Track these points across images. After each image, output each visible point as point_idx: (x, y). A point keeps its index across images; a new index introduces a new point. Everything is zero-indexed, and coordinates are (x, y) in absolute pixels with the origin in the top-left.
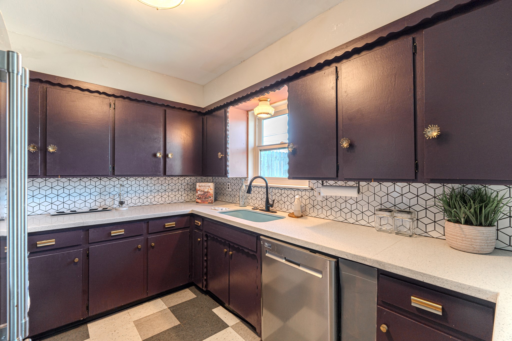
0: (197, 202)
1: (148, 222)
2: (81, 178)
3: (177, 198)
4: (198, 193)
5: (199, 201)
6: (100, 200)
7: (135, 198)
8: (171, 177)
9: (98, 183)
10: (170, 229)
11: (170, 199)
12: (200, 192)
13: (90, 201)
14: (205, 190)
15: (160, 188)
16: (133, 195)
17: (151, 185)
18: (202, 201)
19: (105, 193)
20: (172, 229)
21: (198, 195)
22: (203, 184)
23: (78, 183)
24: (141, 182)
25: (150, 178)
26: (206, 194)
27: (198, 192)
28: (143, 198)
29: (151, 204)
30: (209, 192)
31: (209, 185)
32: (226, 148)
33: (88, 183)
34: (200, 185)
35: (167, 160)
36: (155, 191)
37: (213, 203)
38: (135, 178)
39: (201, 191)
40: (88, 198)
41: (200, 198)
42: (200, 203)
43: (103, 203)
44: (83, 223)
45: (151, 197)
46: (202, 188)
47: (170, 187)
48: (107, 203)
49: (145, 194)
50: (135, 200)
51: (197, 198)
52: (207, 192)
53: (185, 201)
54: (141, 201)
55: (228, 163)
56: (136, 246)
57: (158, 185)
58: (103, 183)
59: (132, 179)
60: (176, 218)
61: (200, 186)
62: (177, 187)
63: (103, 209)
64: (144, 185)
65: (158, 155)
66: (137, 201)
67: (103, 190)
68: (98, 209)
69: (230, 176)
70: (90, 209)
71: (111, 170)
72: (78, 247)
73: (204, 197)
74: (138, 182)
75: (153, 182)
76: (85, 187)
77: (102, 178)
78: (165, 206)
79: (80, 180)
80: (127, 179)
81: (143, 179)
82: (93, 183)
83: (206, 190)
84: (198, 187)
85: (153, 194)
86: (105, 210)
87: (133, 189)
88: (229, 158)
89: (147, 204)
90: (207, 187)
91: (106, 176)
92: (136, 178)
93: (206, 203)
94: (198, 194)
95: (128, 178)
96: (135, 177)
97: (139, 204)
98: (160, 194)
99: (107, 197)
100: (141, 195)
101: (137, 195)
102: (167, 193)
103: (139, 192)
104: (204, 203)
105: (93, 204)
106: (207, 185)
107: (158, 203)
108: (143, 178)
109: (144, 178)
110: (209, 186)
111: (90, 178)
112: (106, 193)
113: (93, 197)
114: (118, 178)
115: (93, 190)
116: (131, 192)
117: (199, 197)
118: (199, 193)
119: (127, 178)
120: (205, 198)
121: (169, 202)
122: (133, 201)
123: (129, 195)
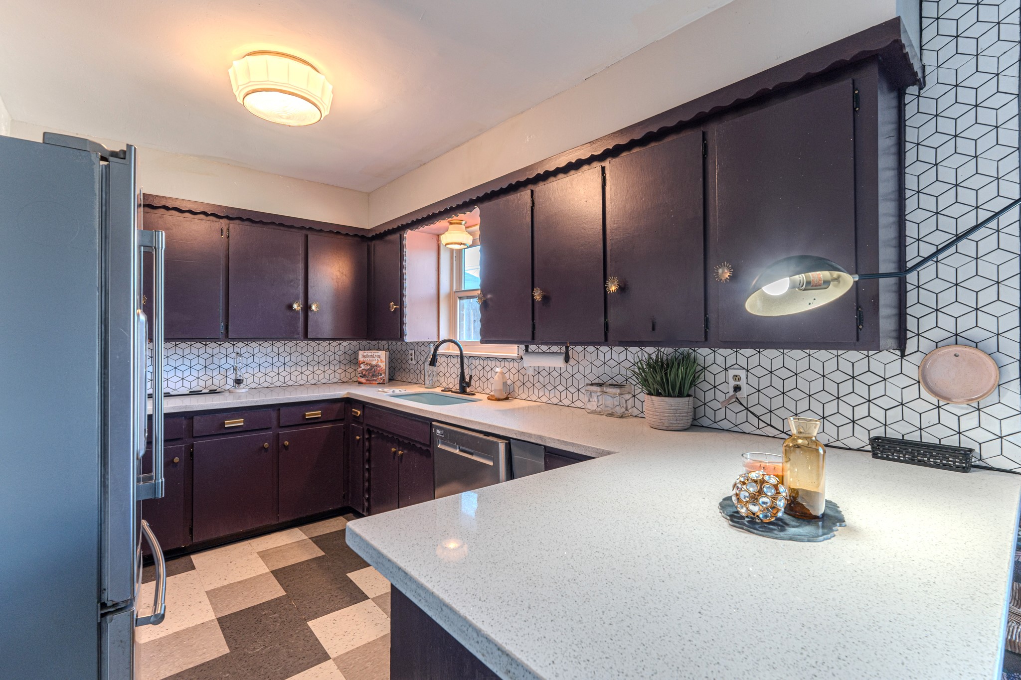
0: (360, 383)
1: (279, 410)
2: (177, 343)
3: (327, 376)
4: (361, 367)
5: (363, 380)
6: (205, 378)
7: (260, 375)
8: (318, 342)
9: (202, 351)
10: (313, 421)
11: (316, 377)
12: (364, 365)
13: (191, 378)
14: (372, 363)
15: (299, 359)
16: (257, 370)
17: (284, 354)
18: (367, 380)
19: (213, 366)
20: (316, 421)
21: (361, 370)
22: (370, 353)
24: (269, 350)
25: (283, 342)
26: (373, 370)
27: (362, 365)
28: (272, 374)
29: (284, 385)
30: (379, 366)
31: (379, 354)
32: (402, 295)
33: (187, 351)
34: (365, 354)
35: (310, 314)
36: (290, 364)
37: (384, 384)
38: (258, 342)
39: (367, 364)
40: (187, 373)
41: (365, 375)
42: (365, 384)
43: (209, 383)
44: (186, 407)
45: (284, 374)
46: (367, 360)
47: (316, 358)
48: (216, 382)
49: (275, 369)
50: (260, 378)
51: (360, 376)
52: (376, 366)
53: (340, 381)
54: (269, 379)
55: (406, 320)
56: (261, 445)
57: (297, 354)
58: (209, 350)
59: (254, 344)
60: (323, 405)
61: (364, 356)
62: (327, 358)
63: (210, 391)
64: (272, 354)
65: (295, 306)
66: (263, 380)
67: (209, 361)
68: (201, 391)
69: (407, 339)
70: (191, 390)
71: (223, 330)
72: (179, 442)
73: (371, 374)
74: (263, 350)
75: (287, 349)
76: (183, 357)
77: (208, 343)
78: (307, 388)
79: (176, 345)
80: (247, 345)
81: (272, 344)
82: (195, 351)
83: (374, 363)
84: (361, 358)
85: (287, 369)
86: (213, 392)
87: (257, 360)
88: (407, 311)
89: (278, 384)
90: (376, 358)
91: (214, 340)
92: (261, 342)
93: (375, 384)
94: (361, 369)
95: (249, 342)
96: (260, 341)
97: (266, 385)
98: (299, 369)
99: (216, 372)
100: (269, 370)
101: (263, 370)
102: (310, 368)
103: (266, 365)
104: (370, 383)
105: (194, 384)
106: (376, 354)
107: (296, 384)
108: (271, 342)
109: (274, 342)
110: (379, 357)
111: (189, 343)
112: (215, 366)
113: (195, 373)
114: (232, 343)
115: (194, 362)
116: (253, 365)
117: (362, 374)
118: (363, 367)
119: (246, 342)
120: (373, 376)
121: (313, 382)
122: (256, 380)
123: (250, 370)
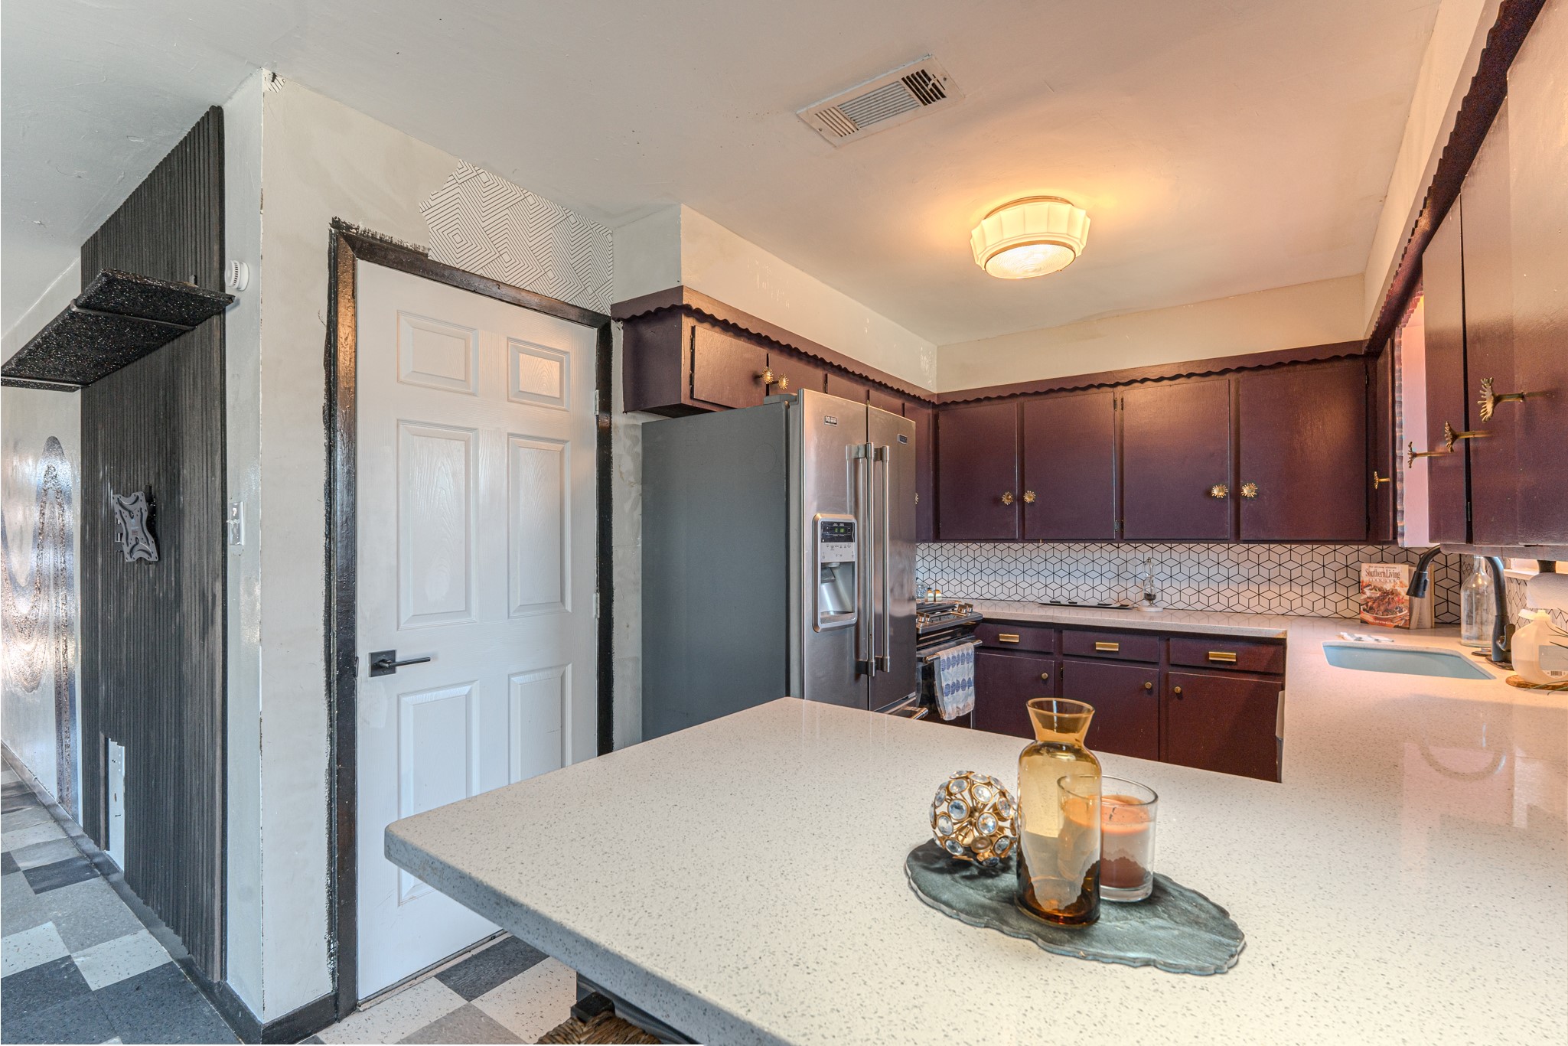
0: (1364, 622)
3: (1307, 604)
4: (1364, 593)
5: (1368, 617)
6: (1118, 589)
7: (1190, 591)
8: (1288, 546)
9: (1114, 555)
10: (1222, 667)
11: (1286, 604)
12: (1371, 590)
13: (1102, 588)
14: (1384, 587)
15: (1254, 572)
16: (1184, 585)
17: (1228, 564)
18: (1376, 618)
19: (1126, 575)
20: (1228, 667)
21: (1365, 599)
22: (1380, 568)
23: (1081, 555)
24: (1203, 556)
25: (1226, 545)
26: (1387, 600)
27: (1366, 590)
28: (1208, 592)
29: (1228, 610)
30: (1398, 594)
31: (1396, 571)
32: (1394, 458)
33: (1097, 555)
34: (1372, 570)
35: (1242, 502)
36: (1238, 579)
37: (1408, 628)
38: (1187, 545)
39: (1375, 588)
40: (1097, 582)
41: (1371, 608)
42: (1372, 624)
43: (1123, 595)
44: (1053, 617)
45: (1228, 593)
46: (1376, 580)
47: (1285, 573)
48: (1131, 596)
49: (1214, 585)
50: (1189, 596)
51: (1364, 610)
52: (1392, 593)
53: (1336, 615)
54: (1203, 599)
55: (1402, 505)
57: (1249, 564)
58: (1123, 555)
59: (1180, 548)
61: (1370, 574)
62: (1308, 574)
63: (1122, 605)
64: (1209, 563)
65: (1216, 492)
66: (1194, 598)
67: (1122, 568)
68: (1112, 605)
70: (1101, 603)
73: (1382, 608)
74: (1194, 556)
75: (1233, 556)
78: (1270, 619)
80: (1171, 548)
81: (1208, 549)
82: (1106, 555)
83: (1388, 587)
84: (1365, 578)
85: (1233, 586)
86: (1123, 607)
87: (1185, 570)
89: (1218, 607)
90: (1392, 578)
91: (1109, 541)
92: (1191, 545)
93: (1390, 626)
94: (1365, 596)
95: (1173, 545)
96: (1189, 543)
97: (1199, 606)
98: (1254, 588)
99: (1130, 583)
100: (1203, 585)
101: (1195, 585)
102: (1275, 588)
103: (1199, 577)
104: (1382, 625)
105: (1106, 595)
106: (1392, 571)
107: (1248, 611)
108: (1206, 545)
109: (1211, 545)
110: (1397, 575)
111: (1099, 545)
112: (1129, 575)
113: (1106, 582)
114: (1151, 545)
115: (1105, 568)
116: (1180, 577)
117: (1367, 606)
118: (1368, 592)
119: (1169, 545)
120: (1386, 610)
121: (1281, 611)
122: (1185, 598)
123: (1176, 584)
